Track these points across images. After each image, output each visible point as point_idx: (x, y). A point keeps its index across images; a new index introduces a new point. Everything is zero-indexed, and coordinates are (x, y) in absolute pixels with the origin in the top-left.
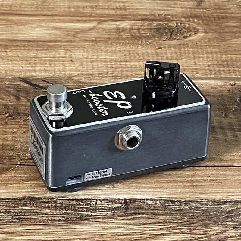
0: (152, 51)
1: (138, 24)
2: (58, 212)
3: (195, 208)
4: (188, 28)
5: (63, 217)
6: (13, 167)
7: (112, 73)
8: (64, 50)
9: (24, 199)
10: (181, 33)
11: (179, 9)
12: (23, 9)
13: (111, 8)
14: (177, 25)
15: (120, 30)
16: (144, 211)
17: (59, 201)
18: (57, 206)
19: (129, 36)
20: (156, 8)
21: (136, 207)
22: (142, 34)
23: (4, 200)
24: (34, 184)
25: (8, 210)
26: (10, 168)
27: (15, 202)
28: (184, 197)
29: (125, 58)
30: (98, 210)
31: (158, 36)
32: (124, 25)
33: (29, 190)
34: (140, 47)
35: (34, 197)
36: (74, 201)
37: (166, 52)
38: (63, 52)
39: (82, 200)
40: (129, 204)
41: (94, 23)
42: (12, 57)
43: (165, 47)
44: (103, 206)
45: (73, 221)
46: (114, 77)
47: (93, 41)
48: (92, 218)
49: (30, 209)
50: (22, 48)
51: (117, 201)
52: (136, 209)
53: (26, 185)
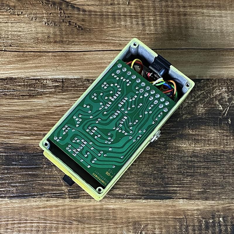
2: (25, 89)
5: (28, 92)
9: (7, 79)
16: (72, 88)
17: (26, 80)
18: (25, 85)
24: (12, 67)
27: (2, 81)
30: (47, 88)
33: (9, 72)
35: (12, 77)
36: (34, 81)
39: (38, 80)
40: (64, 83)
44: (50, 85)
45: (33, 96)
48: (44, 94)
49: (10, 87)
51: (58, 80)
52: (68, 87)
53: (8, 68)
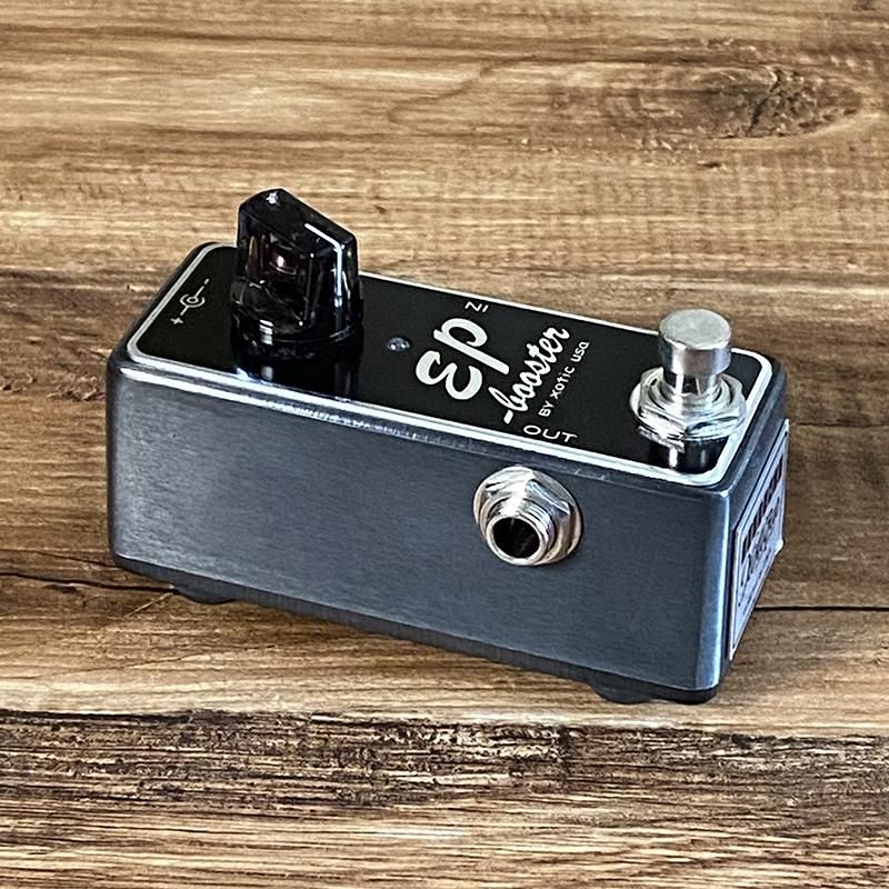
0: (684, 175)
1: (632, 76)
2: (309, 768)
3: (828, 766)
4: (823, 92)
5: (328, 787)
6: (149, 601)
7: (531, 257)
8: (353, 167)
9: (184, 719)
10: (792, 109)
11: (792, 21)
12: (205, 17)
13: (534, 16)
14: (779, 79)
15: (566, 99)
16: (633, 775)
17: (313, 727)
18: (309, 749)
19: (595, 117)
20: (704, 15)
21: (605, 760)
22: (645, 113)
23: (113, 722)
24: (224, 663)
25: (127, 757)
26: (140, 603)
27: (154, 727)
28: (787, 724)
29: (581, 200)
30: (459, 766)
31: (704, 121)
32: (581, 77)
33: (205, 686)
34: (636, 162)
35: (219, 712)
36: (371, 730)
37: (736, 180)
38: (350, 175)
39: (400, 727)
40: (578, 747)
41: (470, 69)
42: (160, 191)
43: (732, 164)
44: (478, 753)
45: (367, 803)
46: (534, 273)
47: (460, 136)
48: (436, 797)
49: (205, 755)
50: (197, 160)
51: (531, 732)
52: (602, 766)
53: (193, 666)
